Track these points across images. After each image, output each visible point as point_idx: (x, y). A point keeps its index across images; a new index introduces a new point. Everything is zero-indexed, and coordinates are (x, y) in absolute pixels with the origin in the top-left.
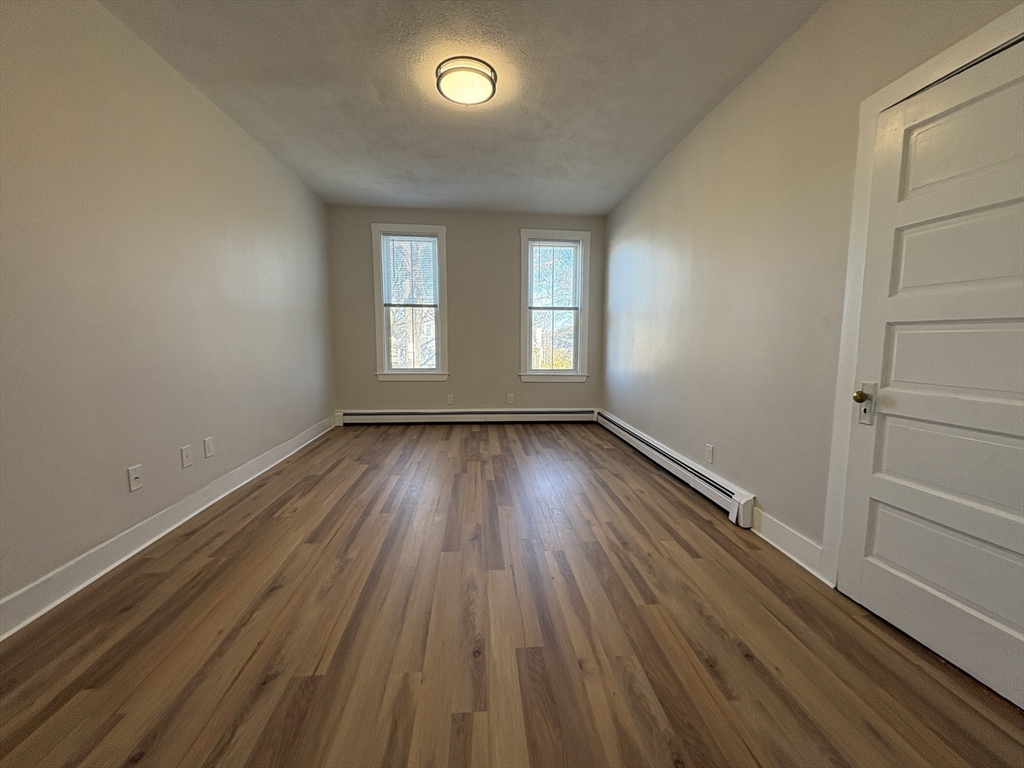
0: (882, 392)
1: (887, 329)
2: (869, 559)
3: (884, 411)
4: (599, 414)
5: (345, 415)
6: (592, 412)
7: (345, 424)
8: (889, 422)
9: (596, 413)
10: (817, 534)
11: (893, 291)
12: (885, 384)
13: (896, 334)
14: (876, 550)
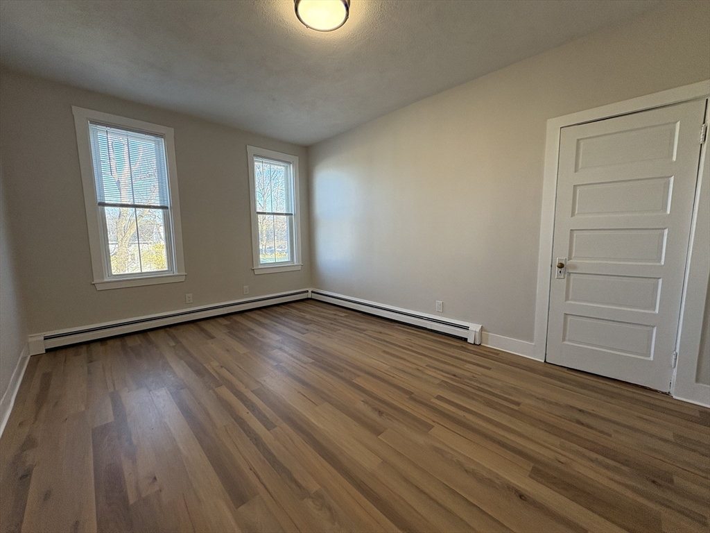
0: (568, 263)
1: (571, 233)
2: (566, 343)
3: (570, 271)
4: (312, 292)
5: (46, 338)
6: (308, 291)
7: (48, 351)
8: (572, 276)
9: (310, 291)
10: (530, 337)
11: (573, 215)
12: (570, 259)
13: (575, 235)
14: (567, 338)
